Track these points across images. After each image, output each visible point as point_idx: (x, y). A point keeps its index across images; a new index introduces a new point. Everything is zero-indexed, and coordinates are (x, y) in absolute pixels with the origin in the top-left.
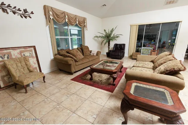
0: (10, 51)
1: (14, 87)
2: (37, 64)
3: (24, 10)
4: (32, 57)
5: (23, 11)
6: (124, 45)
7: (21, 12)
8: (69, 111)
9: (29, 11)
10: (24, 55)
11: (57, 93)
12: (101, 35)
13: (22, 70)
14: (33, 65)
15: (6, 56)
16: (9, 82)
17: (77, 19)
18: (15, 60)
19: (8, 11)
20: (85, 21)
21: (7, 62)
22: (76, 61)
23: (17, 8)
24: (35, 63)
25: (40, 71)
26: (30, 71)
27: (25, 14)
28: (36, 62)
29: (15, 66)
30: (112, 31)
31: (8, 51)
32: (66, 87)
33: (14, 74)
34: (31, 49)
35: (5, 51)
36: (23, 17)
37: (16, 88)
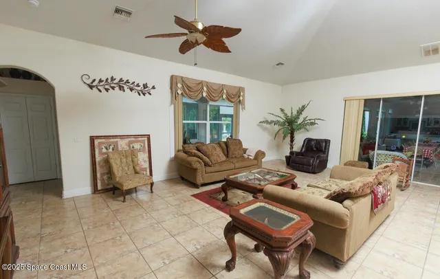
0: (117, 140)
1: (112, 192)
2: (148, 163)
3: (144, 85)
4: (144, 151)
5: (142, 86)
6: (327, 142)
7: (139, 88)
8: (167, 233)
9: (150, 86)
10: (133, 147)
11: (162, 208)
12: (275, 119)
13: (126, 168)
14: (143, 163)
15: (111, 147)
16: (108, 185)
17: (225, 91)
18: (120, 153)
19: (126, 88)
20: (242, 94)
21: (111, 155)
22: (206, 165)
23: (135, 84)
24: (145, 161)
25: (151, 174)
26: (136, 173)
27: (145, 90)
28: (147, 159)
29: (118, 162)
30: (300, 111)
31: (115, 140)
32: (179, 205)
33: (116, 172)
34: (143, 139)
35: (112, 140)
36: (141, 94)
37: (114, 194)
